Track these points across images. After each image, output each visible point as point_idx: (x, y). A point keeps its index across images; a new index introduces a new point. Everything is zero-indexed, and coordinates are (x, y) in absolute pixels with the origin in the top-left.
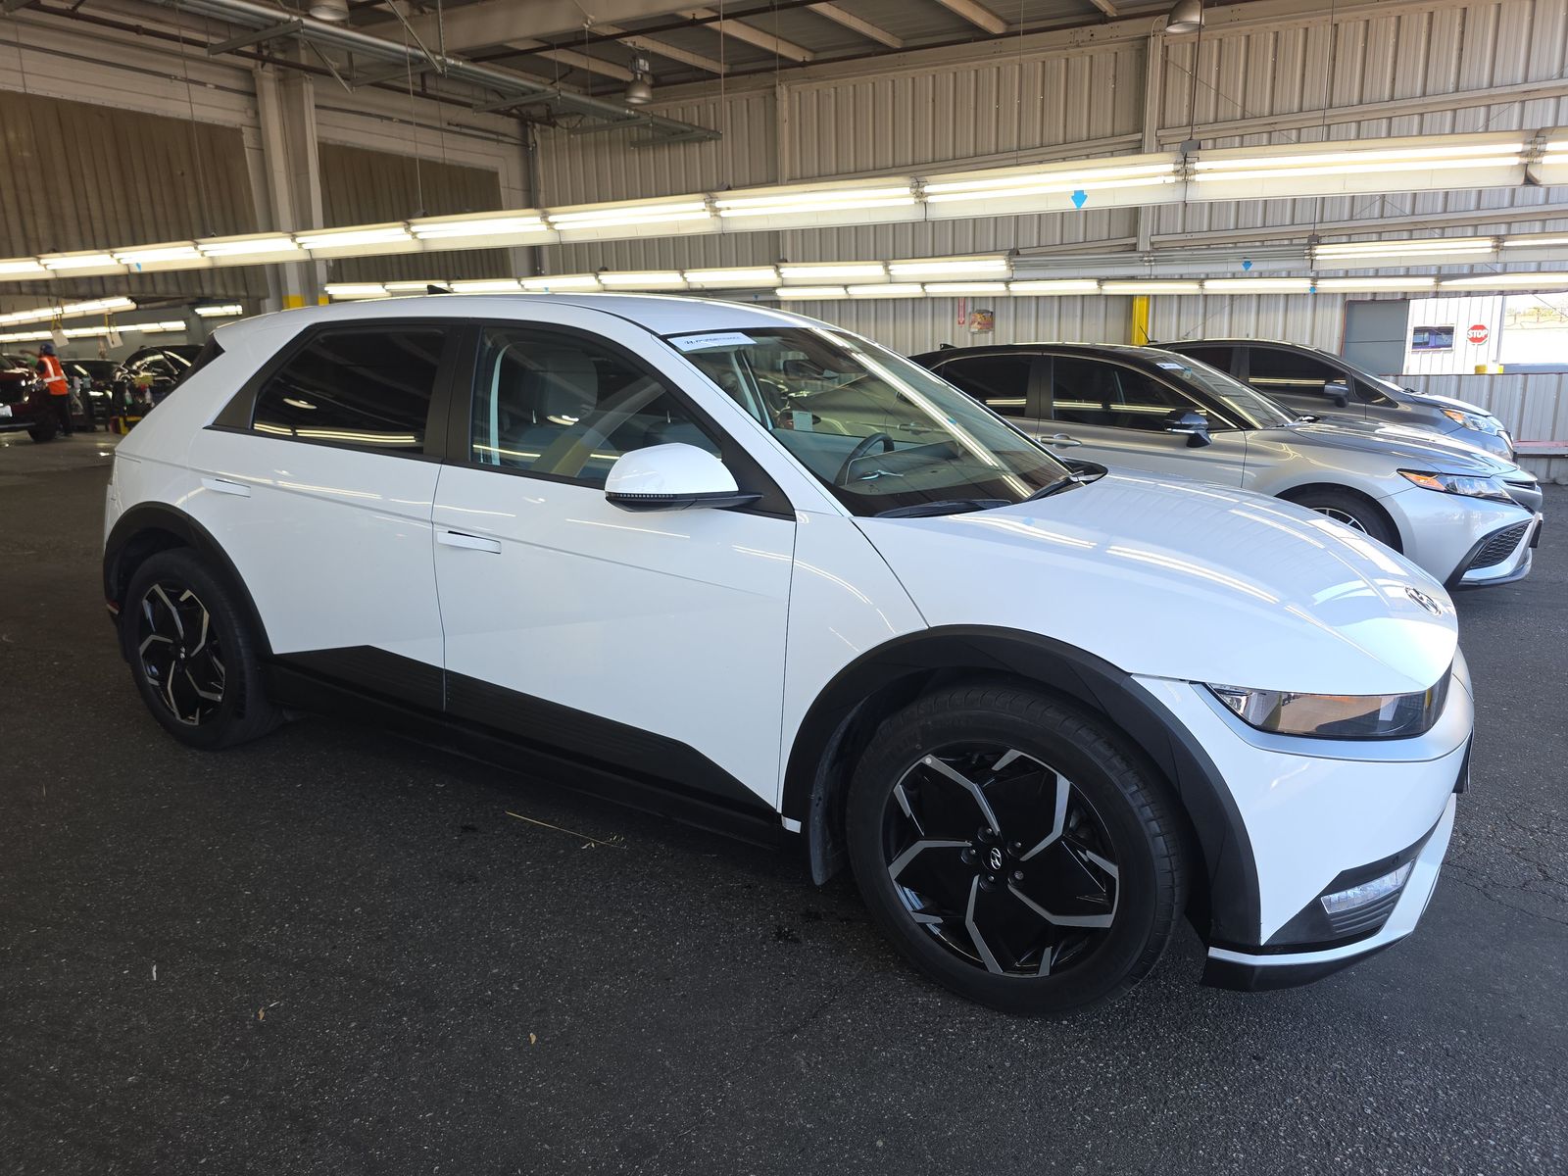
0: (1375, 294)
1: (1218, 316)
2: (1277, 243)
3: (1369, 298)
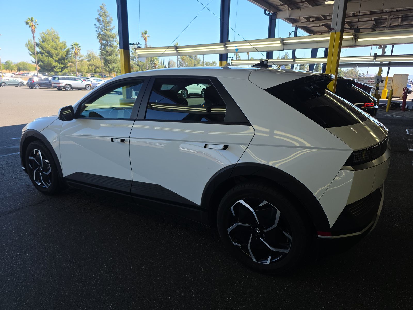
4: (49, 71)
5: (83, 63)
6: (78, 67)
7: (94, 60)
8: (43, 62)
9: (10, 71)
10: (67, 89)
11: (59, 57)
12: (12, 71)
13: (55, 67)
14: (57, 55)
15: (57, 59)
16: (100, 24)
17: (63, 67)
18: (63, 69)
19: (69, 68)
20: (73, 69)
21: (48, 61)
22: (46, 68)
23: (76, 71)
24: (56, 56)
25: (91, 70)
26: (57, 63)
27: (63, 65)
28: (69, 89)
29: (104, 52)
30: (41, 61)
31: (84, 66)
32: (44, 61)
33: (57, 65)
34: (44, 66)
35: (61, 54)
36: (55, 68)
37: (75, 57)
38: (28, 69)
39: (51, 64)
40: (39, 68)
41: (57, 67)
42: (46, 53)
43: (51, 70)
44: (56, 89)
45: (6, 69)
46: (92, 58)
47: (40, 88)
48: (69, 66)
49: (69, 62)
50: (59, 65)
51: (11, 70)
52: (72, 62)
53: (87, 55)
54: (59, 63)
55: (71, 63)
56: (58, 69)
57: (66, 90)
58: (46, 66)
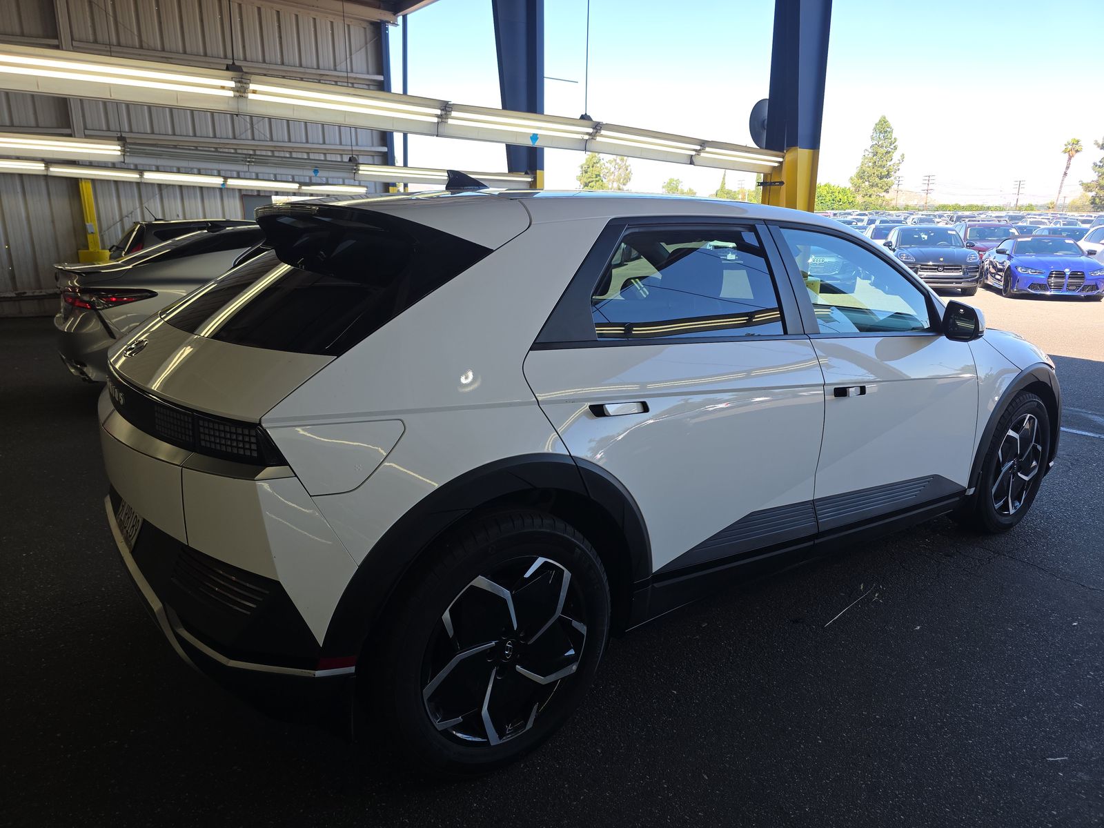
0: (259, 191)
1: (152, 200)
2: (227, 150)
3: (256, 193)
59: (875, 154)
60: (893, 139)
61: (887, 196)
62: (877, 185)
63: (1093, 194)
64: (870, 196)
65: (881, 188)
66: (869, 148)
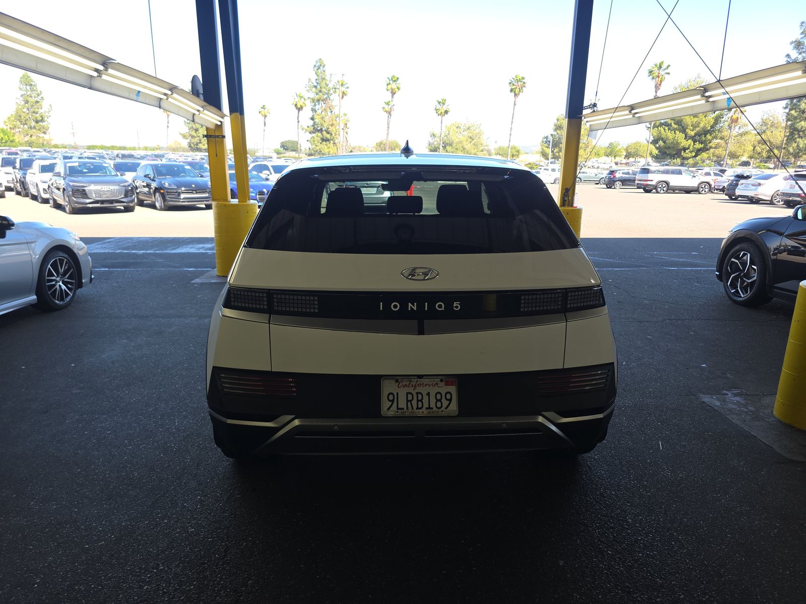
4: (673, 157)
5: (745, 140)
6: (732, 147)
7: (772, 132)
8: (664, 142)
9: (613, 158)
10: (659, 189)
11: (697, 129)
12: (615, 159)
13: (685, 149)
14: (694, 126)
15: (693, 133)
16: (800, 53)
17: (701, 148)
18: (698, 152)
19: (712, 150)
20: (719, 151)
21: (674, 139)
22: (668, 153)
23: (725, 156)
24: (692, 128)
25: (759, 153)
26: (690, 141)
27: (702, 144)
28: (662, 191)
29: (793, 112)
30: (662, 139)
31: (744, 145)
32: (667, 139)
33: (689, 146)
34: (666, 148)
35: (702, 125)
36: (685, 151)
37: (730, 128)
38: (641, 154)
39: (678, 143)
40: (655, 152)
41: (688, 148)
42: (675, 124)
43: (676, 154)
44: (642, 190)
45: (607, 156)
46: (769, 126)
47: (623, 187)
48: (714, 146)
49: (716, 137)
50: (694, 145)
51: (615, 157)
52: (722, 138)
53: (761, 121)
54: (695, 141)
55: (719, 141)
56: (690, 153)
57: (657, 192)
58: (669, 148)
59: (27, 102)
60: (39, 92)
61: (46, 137)
62: (34, 128)
63: (189, 141)
64: (31, 136)
65: (39, 130)
66: (19, 97)
